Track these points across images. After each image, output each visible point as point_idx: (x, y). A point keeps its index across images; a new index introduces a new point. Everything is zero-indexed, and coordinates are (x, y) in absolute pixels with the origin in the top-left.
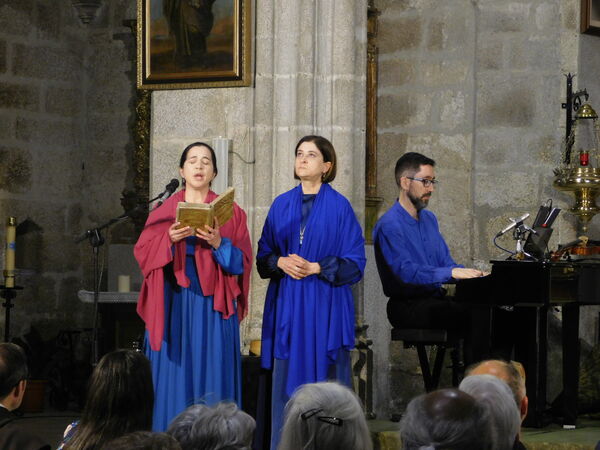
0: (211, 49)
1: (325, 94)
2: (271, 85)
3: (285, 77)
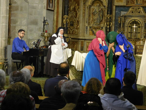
1: (1, 18)
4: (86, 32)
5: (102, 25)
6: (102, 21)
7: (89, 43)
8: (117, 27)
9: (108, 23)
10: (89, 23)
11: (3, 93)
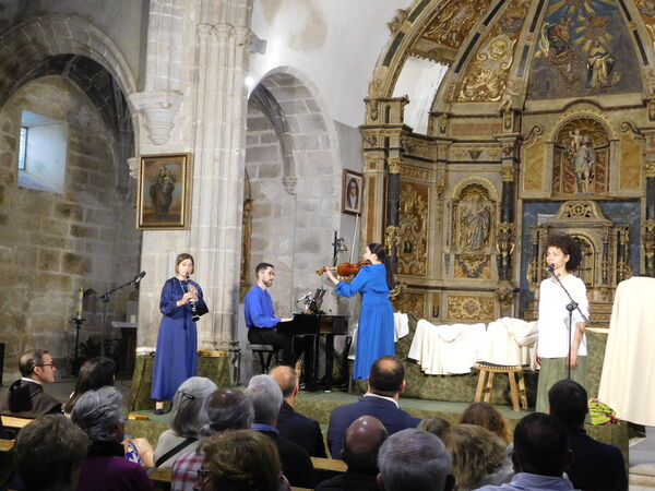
0: (171, 212)
1: (223, 235)
2: (198, 229)
3: (205, 226)
4: (447, 269)
5: (488, 250)
6: (487, 239)
7: (453, 297)
8: (528, 256)
9: (504, 246)
10: (453, 244)
11: (184, 466)
